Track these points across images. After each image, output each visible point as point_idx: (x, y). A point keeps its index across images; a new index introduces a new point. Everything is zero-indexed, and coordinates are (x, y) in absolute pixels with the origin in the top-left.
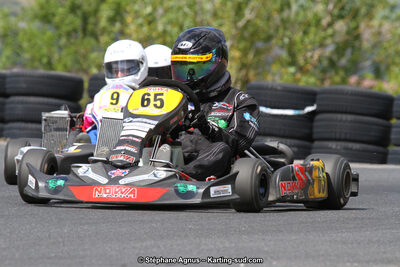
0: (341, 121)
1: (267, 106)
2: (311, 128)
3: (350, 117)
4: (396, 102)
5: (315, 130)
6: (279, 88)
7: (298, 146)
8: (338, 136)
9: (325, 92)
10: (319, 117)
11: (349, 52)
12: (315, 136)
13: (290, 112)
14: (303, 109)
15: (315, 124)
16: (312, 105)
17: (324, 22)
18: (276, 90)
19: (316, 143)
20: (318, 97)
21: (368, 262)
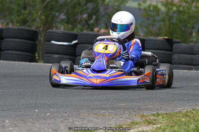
1: (55, 41)
2: (75, 50)
5: (77, 51)
10: (79, 45)
11: (94, 17)
12: (77, 54)
14: (72, 42)
15: (77, 49)
16: (76, 40)
17: (83, 4)
18: (59, 33)
19: (78, 58)
20: (79, 37)
21: (94, 109)
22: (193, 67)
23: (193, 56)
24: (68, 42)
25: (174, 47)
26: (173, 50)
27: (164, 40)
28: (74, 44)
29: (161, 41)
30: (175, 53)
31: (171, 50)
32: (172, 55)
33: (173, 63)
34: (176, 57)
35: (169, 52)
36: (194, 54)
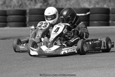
13: (83, 14)
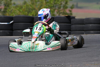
0: (20, 25)
3: (23, 23)
4: (34, 19)
5: (13, 28)
6: (3, 17)
7: (9, 32)
8: (20, 29)
9: (15, 17)
10: (14, 24)
12: (13, 29)
14: (10, 22)
15: (13, 26)
16: (12, 21)
19: (14, 31)
20: (14, 19)
22: (84, 32)
23: (84, 25)
24: (7, 22)
25: (71, 21)
26: (71, 23)
27: (65, 17)
28: (12, 23)
29: (64, 18)
30: (72, 25)
31: (70, 23)
32: (71, 26)
33: (71, 30)
34: (73, 26)
35: (69, 24)
36: (84, 24)
